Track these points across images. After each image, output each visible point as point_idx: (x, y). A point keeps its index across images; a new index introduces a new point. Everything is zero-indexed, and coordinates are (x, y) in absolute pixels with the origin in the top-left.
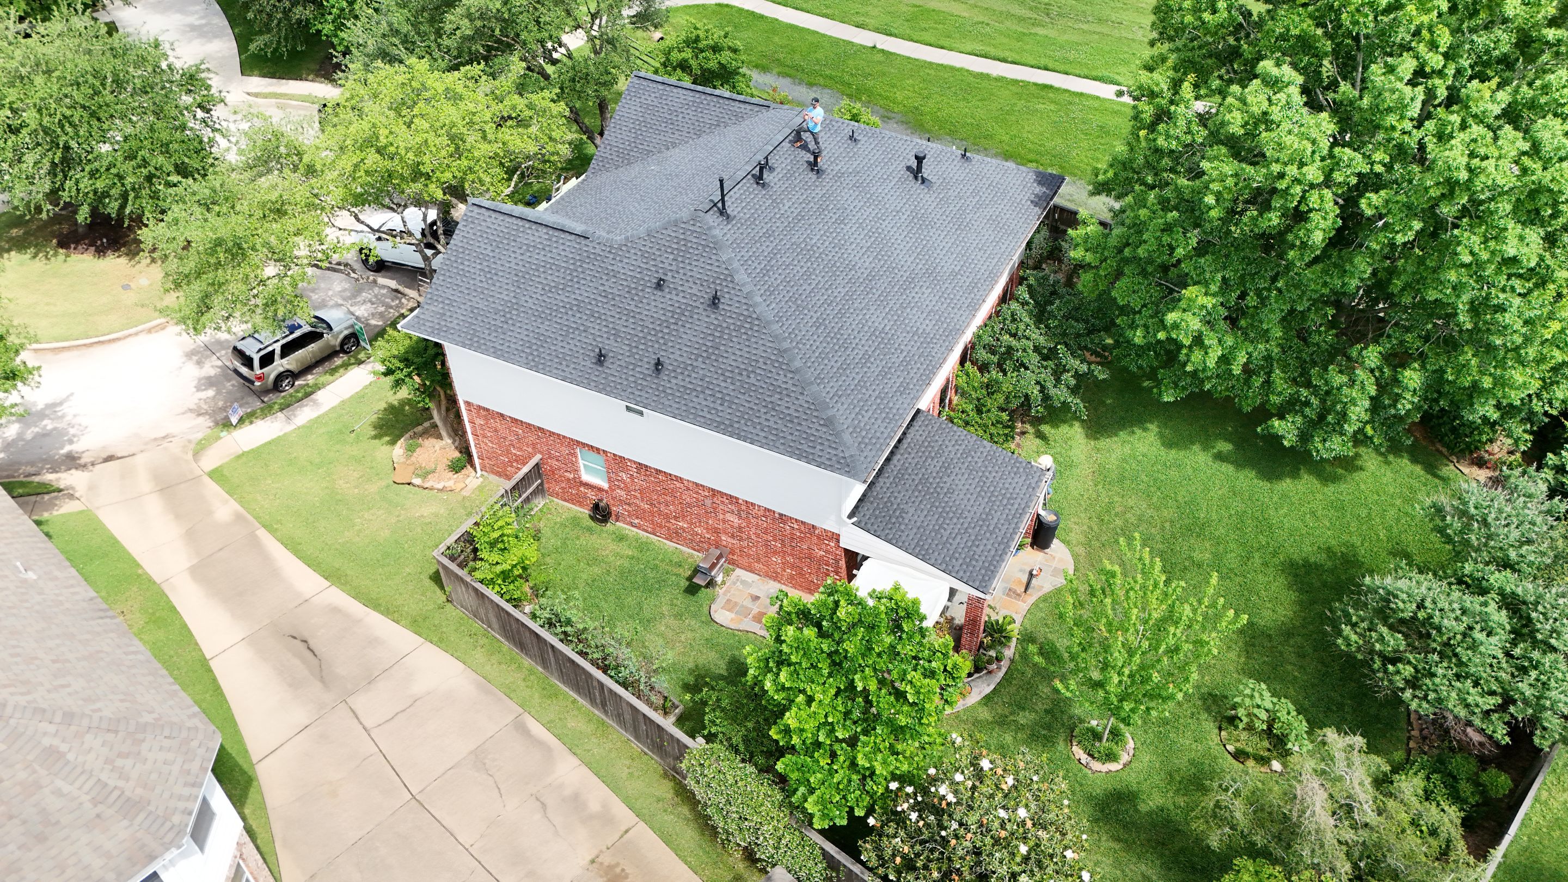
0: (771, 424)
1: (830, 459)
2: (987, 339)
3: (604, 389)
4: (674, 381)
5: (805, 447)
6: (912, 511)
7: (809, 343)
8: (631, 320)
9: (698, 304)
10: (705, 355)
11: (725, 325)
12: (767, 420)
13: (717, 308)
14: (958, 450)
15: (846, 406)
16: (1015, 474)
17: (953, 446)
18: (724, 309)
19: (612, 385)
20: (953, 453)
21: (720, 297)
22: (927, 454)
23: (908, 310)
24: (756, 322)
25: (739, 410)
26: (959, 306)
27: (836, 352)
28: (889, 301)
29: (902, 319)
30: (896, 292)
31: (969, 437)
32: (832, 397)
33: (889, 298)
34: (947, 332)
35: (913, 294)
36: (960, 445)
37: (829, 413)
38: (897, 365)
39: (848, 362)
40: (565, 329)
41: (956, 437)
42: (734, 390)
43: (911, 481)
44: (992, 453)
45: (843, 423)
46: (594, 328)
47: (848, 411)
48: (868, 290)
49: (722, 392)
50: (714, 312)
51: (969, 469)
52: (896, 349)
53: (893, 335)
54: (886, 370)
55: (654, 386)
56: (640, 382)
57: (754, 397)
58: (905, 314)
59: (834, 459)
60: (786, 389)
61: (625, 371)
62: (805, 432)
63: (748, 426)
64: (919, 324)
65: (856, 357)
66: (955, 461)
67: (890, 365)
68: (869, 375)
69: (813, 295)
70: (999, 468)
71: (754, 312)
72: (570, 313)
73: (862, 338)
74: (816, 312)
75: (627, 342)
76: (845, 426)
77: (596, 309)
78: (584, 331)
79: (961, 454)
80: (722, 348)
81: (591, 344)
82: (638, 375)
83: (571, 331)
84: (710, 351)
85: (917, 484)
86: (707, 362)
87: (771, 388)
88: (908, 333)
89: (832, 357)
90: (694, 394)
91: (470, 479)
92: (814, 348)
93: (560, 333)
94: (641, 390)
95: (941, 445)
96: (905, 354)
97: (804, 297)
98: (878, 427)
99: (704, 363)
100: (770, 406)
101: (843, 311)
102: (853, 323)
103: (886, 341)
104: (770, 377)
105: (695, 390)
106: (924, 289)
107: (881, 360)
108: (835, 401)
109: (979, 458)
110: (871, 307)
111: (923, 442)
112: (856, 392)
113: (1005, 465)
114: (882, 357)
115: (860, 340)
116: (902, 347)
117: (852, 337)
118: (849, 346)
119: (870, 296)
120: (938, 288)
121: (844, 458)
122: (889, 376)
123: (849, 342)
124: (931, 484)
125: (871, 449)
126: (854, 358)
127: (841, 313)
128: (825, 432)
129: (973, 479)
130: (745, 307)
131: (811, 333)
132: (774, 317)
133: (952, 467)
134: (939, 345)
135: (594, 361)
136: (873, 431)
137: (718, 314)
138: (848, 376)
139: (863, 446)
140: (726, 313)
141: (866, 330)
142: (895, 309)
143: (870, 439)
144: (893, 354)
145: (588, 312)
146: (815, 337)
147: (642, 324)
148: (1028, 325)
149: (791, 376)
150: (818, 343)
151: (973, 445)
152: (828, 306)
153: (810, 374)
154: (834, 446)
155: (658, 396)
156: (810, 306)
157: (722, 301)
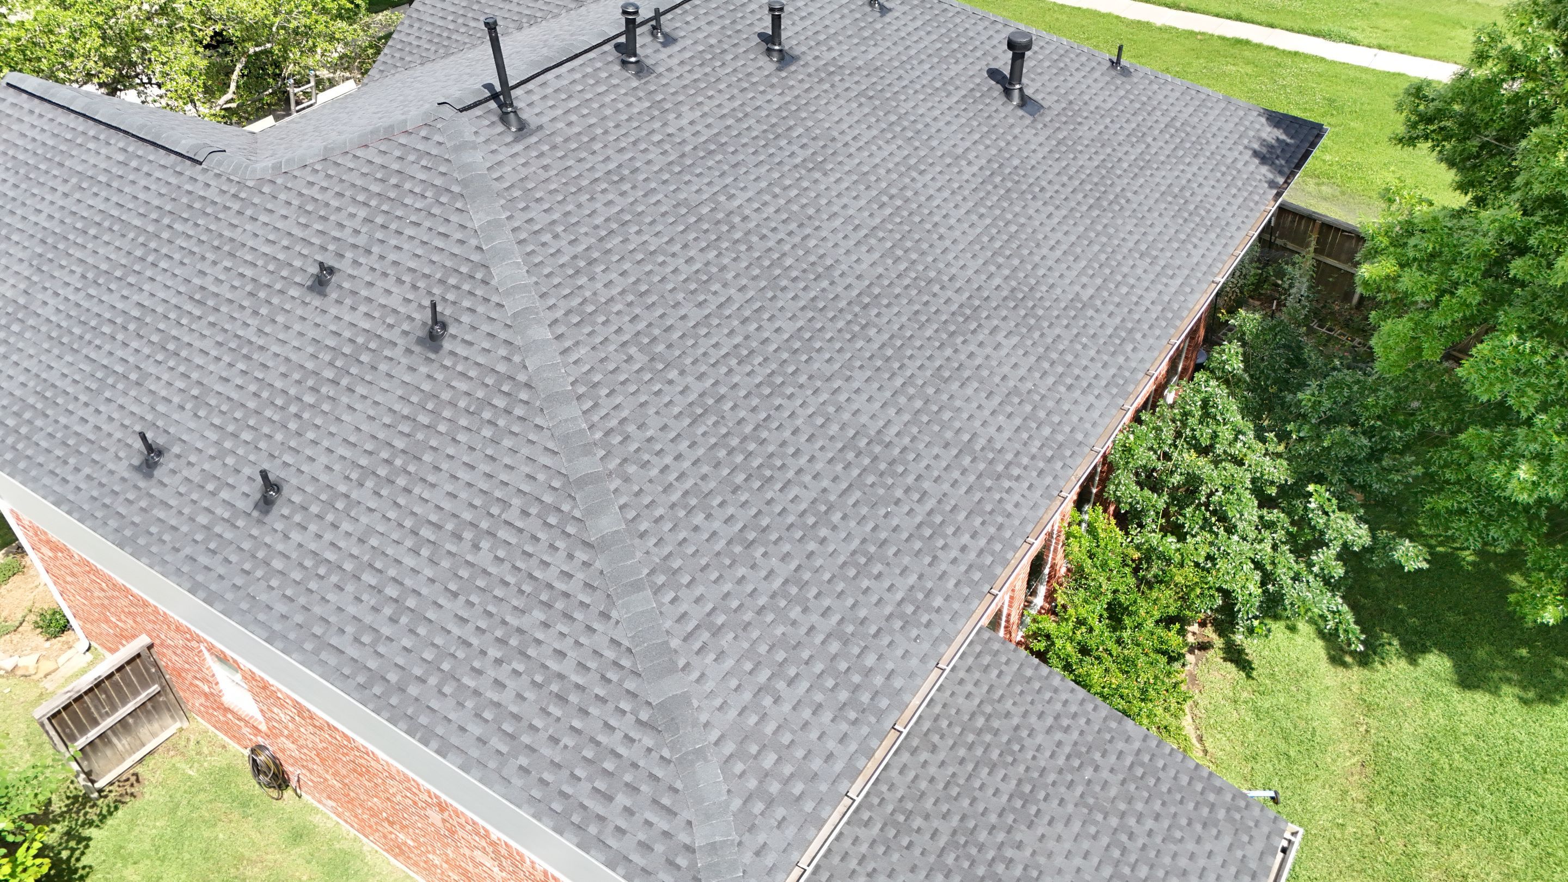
0: (506, 697)
1: (645, 847)
2: (1144, 457)
3: (133, 540)
4: (296, 536)
5: (582, 792)
7: (658, 463)
8: (241, 366)
9: (394, 335)
10: (382, 471)
11: (446, 395)
12: (499, 684)
13: (437, 349)
14: (1059, 744)
15: (729, 663)
16: (1205, 825)
17: (1049, 731)
18: (452, 353)
19: (153, 529)
20: (1048, 754)
21: (449, 321)
22: (979, 752)
23: (955, 386)
24: (524, 396)
25: (433, 645)
26: (1085, 384)
27: (734, 492)
28: (906, 361)
29: (935, 408)
30: (929, 339)
31: (1090, 707)
32: (691, 634)
33: (909, 353)
34: (1051, 448)
35: (972, 347)
36: (1067, 730)
37: (671, 687)
38: (905, 535)
39: (765, 522)
40: (99, 375)
41: (1058, 706)
42: (432, 581)
43: (928, 836)
44: (1146, 758)
45: (706, 725)
46: (158, 378)
47: (734, 683)
48: (857, 328)
49: (401, 584)
50: (427, 359)
51: (1086, 805)
52: (907, 490)
53: (904, 450)
54: (872, 549)
55: (246, 545)
56: (218, 529)
57: (479, 609)
58: (945, 397)
59: (659, 848)
60: (566, 595)
61: (195, 496)
62: (593, 740)
63: (445, 695)
64: (978, 423)
65: (790, 507)
66: (1052, 777)
67: (883, 535)
68: (819, 562)
69: (703, 331)
70: (1164, 804)
71: (525, 367)
72: (120, 337)
73: (818, 454)
74: (701, 377)
75: (217, 421)
76: (714, 735)
77: (174, 332)
78: (137, 384)
79: (1068, 757)
80: (428, 457)
81: (142, 418)
82: (219, 511)
83: (110, 381)
84: (398, 462)
85: (944, 848)
86: (384, 492)
87: (527, 588)
88: (946, 445)
89: (721, 505)
90: (334, 579)
91: (70, 653)
92: (672, 477)
93: (87, 384)
94: (214, 552)
95: (1017, 728)
96: (930, 504)
97: (676, 335)
98: (819, 738)
99: (377, 493)
100: (514, 642)
101: (779, 380)
102: (799, 411)
103: (883, 466)
104: (530, 555)
105: (340, 567)
106: (1000, 337)
107: (862, 520)
108: (697, 645)
109: (1112, 770)
110: (857, 374)
111: (973, 716)
112: (770, 617)
113: (1178, 797)
114: (864, 510)
115: (812, 459)
116: (926, 485)
117: (791, 450)
118: (777, 474)
119: (860, 344)
120: (1036, 335)
121: (689, 849)
122: (877, 568)
123: (779, 463)
124: (981, 847)
125: (784, 818)
126: (784, 509)
127: (771, 384)
128: (649, 750)
129: (1095, 837)
130: (503, 352)
131: (672, 435)
132: (572, 384)
133: (1041, 795)
134: (1027, 484)
135: (136, 462)
136: (800, 753)
137: (436, 365)
138: (753, 567)
139: (758, 807)
140: (455, 364)
141: (831, 433)
142: (920, 382)
143: (787, 782)
144: (897, 502)
145: (155, 338)
146: (683, 445)
147: (260, 376)
148: (1240, 432)
149: (585, 557)
150: (686, 464)
151: (1099, 732)
152: (739, 363)
153: (639, 555)
154: (666, 801)
155: (247, 573)
156: (688, 361)
157: (452, 330)
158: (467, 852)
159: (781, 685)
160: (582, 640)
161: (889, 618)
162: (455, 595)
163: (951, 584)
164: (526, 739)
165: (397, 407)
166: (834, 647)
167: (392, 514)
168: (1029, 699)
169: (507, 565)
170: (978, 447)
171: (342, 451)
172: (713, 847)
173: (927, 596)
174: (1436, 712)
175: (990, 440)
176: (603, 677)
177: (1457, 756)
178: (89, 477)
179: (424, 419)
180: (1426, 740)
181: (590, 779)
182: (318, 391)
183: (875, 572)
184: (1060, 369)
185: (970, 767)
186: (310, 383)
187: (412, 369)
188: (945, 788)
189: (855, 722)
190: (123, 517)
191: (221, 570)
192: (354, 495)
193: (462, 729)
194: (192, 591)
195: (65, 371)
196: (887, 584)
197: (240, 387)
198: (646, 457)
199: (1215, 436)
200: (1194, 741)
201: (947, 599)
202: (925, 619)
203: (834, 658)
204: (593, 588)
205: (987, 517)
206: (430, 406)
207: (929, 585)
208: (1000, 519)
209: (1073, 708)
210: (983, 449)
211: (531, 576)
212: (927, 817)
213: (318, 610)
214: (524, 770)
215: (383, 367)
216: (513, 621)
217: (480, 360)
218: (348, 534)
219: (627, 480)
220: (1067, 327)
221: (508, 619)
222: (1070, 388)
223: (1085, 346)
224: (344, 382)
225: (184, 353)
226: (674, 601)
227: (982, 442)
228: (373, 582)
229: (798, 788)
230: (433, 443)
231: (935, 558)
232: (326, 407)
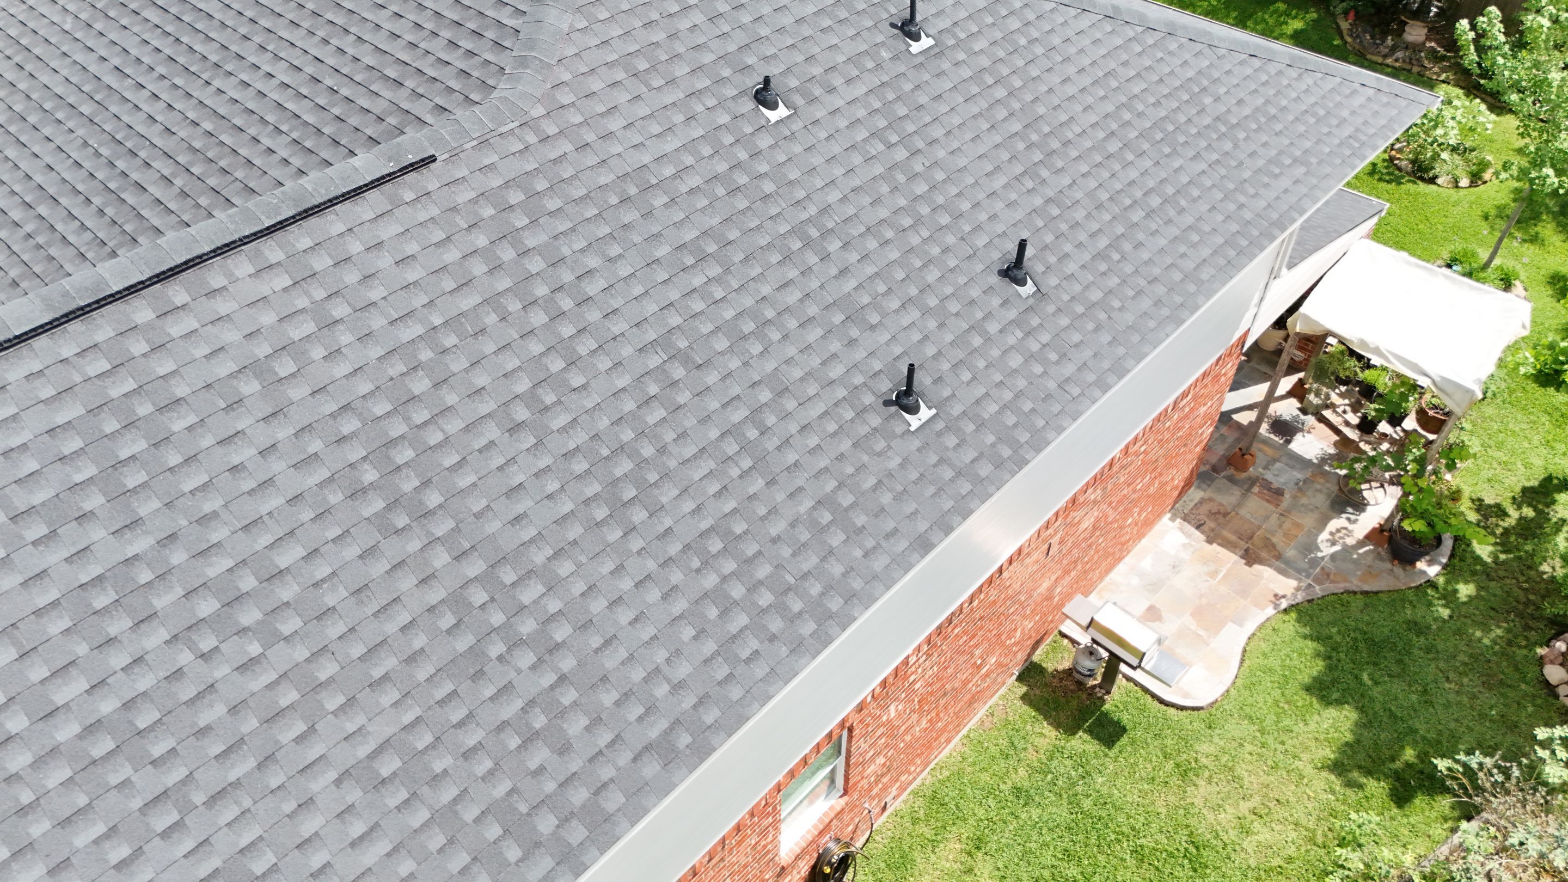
4: (1071, 268)
19: (1012, 420)
160: (1234, 82)
162: (1174, 152)
164: (1297, 153)
165: (976, 110)
167: (1084, 168)
169: (1163, 101)
171: (999, 182)
176: (1263, 84)
178: (900, 497)
179: (1000, 93)
181: (1329, 126)
182: (917, 175)
186: (901, 178)
187: (940, 75)
191: (1088, 353)
192: (1050, 193)
194: (1105, 388)
197: (864, 258)
206: (989, 81)
211: (1178, 89)
213: (1156, 271)
215: (923, 99)
216: (1207, 121)
217: (963, 13)
218: (1088, 216)
221: (1205, 123)
224: (920, 143)
225: (770, 313)
228: (1141, 213)
230: (1029, 97)
232: (940, 176)
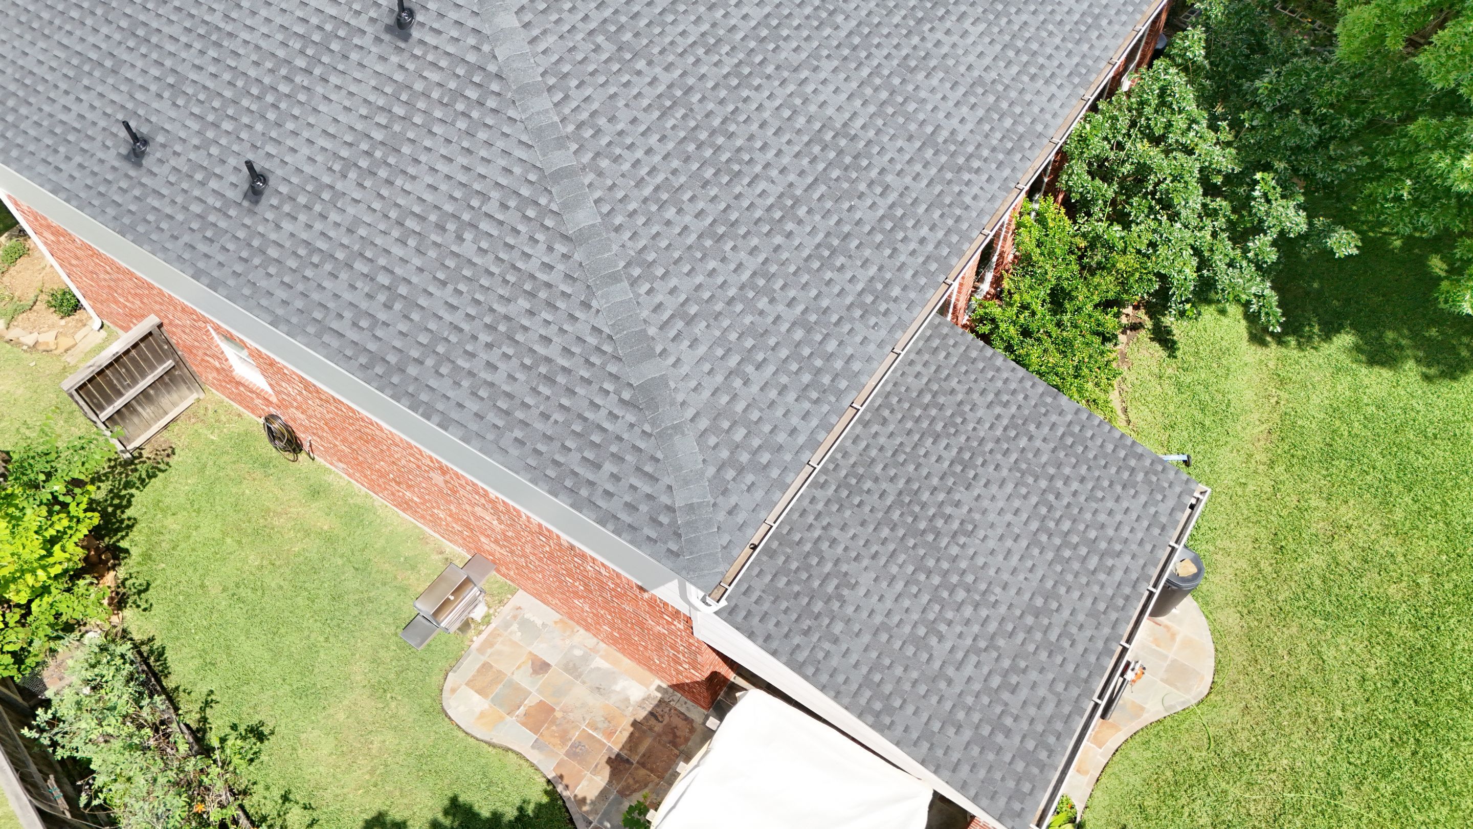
0: (499, 378)
1: (631, 507)
2: (1098, 146)
3: (132, 228)
4: (287, 226)
5: (573, 461)
6: (867, 580)
7: (630, 156)
8: (212, 53)
9: (362, 22)
10: (364, 163)
11: (419, 86)
12: (491, 366)
13: (406, 38)
14: (998, 417)
15: (702, 350)
16: (1124, 487)
17: (990, 405)
18: (421, 42)
19: (150, 218)
20: (987, 425)
21: (415, 8)
22: (925, 424)
23: (921, 76)
24: (495, 87)
25: (427, 329)
26: (1048, 73)
27: (703, 187)
28: (873, 50)
29: (900, 99)
30: (897, 26)
31: (1028, 384)
32: (667, 323)
33: (876, 41)
34: (1011, 140)
35: (939, 35)
36: (1006, 405)
37: (650, 370)
38: (867, 228)
39: (734, 216)
40: (75, 61)
41: (999, 384)
42: (420, 270)
43: (876, 496)
44: (1077, 429)
45: (683, 403)
46: (133, 66)
47: (707, 367)
48: (824, 15)
49: (392, 272)
50: (397, 47)
51: (1019, 470)
52: (871, 184)
53: (869, 143)
54: (836, 242)
55: (241, 234)
56: (212, 218)
57: (467, 297)
58: (910, 88)
59: (644, 508)
60: (548, 285)
61: (185, 185)
62: (580, 416)
63: (442, 376)
64: (941, 115)
65: (759, 201)
66: (989, 446)
67: (846, 229)
68: (785, 255)
69: (670, 18)
70: (1089, 469)
71: (495, 57)
72: (89, 22)
73: (785, 148)
74: (668, 68)
75: (196, 110)
76: (690, 413)
77: (142, 17)
78: (113, 71)
79: (1005, 429)
80: (406, 149)
81: (123, 107)
82: (211, 200)
83: (87, 68)
84: (378, 154)
85: (890, 507)
86: (368, 183)
87: (511, 278)
88: (910, 138)
89: (691, 200)
90: (328, 267)
91: (84, 331)
92: (644, 171)
93: (65, 71)
94: (211, 241)
95: (961, 403)
96: (892, 197)
97: (643, 22)
98: (784, 415)
99: (360, 185)
100: (502, 328)
101: (746, 70)
102: (767, 103)
103: (848, 160)
104: (512, 247)
105: (332, 256)
106: (967, 24)
107: (827, 214)
108: (672, 333)
109: (1044, 440)
110: (824, 63)
111: (921, 393)
112: (739, 307)
113: (1103, 462)
114: (829, 204)
115: (779, 153)
116: (889, 178)
117: (759, 144)
118: (745, 169)
119: (827, 31)
120: (1004, 21)
121: (670, 509)
122: (840, 260)
123: (746, 157)
124: (924, 506)
125: (753, 484)
126: (752, 204)
127: (738, 75)
128: (632, 426)
129: (1025, 497)
130: (471, 41)
131: (642, 128)
132: (543, 75)
133: (979, 461)
134: (985, 177)
135: (124, 151)
136: (767, 428)
137: (406, 55)
138: (723, 260)
139: (730, 474)
140: (425, 54)
141: (798, 126)
142: (886, 72)
143: (755, 453)
144: (861, 196)
145: (124, 24)
146: (654, 139)
147: (233, 64)
148: (1194, 121)
149: (564, 250)
150: (657, 159)
151: (1035, 406)
152: (706, 53)
153: (615, 248)
154: (648, 468)
155: (246, 261)
156: (656, 50)
157: (419, 17)
158: (469, 508)
159: (750, 369)
160: (565, 327)
161: (850, 308)
162: (444, 284)
163: (909, 274)
164: (519, 414)
165: (372, 98)
166: (799, 334)
167: (376, 205)
168: (973, 377)
169: (491, 257)
170: (940, 140)
171: (322, 142)
172: (691, 508)
173: (885, 286)
174: (1344, 384)
175: (953, 132)
176: (587, 361)
177: (1356, 424)
178: (81, 166)
179: (399, 110)
180: (1330, 411)
181: (580, 450)
182: (292, 81)
183: (838, 264)
184: (1025, 58)
185: (916, 437)
186: (283, 72)
187: (383, 59)
188: (894, 455)
189: (817, 402)
190: (119, 205)
191: (221, 258)
192: (339, 186)
193: (460, 406)
194: (196, 276)
195: (41, 58)
196: (848, 275)
197: (215, 76)
198: (618, 151)
199: (1169, 125)
200: (1119, 412)
201: (905, 288)
202: (883, 307)
203: (798, 344)
204: (574, 280)
205: (946, 210)
206: (404, 97)
207: (888, 276)
208: (958, 212)
209: (1013, 386)
210: (945, 142)
211: (514, 267)
212: (876, 480)
213: (316, 296)
214: (520, 442)
215: (354, 56)
216: (501, 309)
217: (450, 49)
218: (337, 225)
219: (600, 174)
220: (1034, 13)
221: (495, 306)
222: (1033, 78)
223: (1051, 34)
224: (317, 71)
225: (154, 40)
226: (650, 292)
227: (945, 134)
228: (365, 270)
229: (765, 458)
230: (411, 135)
231: (895, 250)
232: (302, 97)
